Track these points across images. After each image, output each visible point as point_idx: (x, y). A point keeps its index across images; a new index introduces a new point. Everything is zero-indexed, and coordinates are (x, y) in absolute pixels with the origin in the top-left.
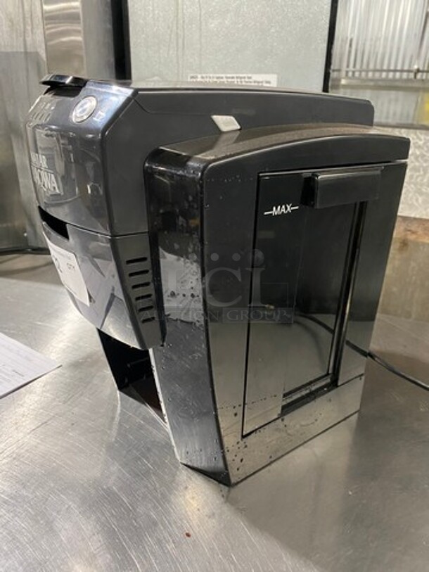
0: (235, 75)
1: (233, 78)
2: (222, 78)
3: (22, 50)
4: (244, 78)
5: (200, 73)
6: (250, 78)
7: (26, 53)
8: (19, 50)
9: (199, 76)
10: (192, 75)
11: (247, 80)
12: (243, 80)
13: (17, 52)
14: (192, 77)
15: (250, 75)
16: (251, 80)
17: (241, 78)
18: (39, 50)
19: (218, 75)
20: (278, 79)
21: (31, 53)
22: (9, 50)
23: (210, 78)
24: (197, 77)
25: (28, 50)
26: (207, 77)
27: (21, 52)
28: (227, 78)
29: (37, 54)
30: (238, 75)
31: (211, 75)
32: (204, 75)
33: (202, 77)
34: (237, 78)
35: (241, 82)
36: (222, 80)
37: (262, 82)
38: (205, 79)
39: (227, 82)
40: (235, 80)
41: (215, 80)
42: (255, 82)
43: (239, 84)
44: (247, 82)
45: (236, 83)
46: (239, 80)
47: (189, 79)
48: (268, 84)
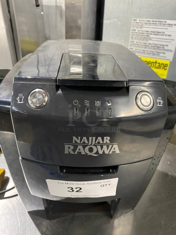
0: (157, 20)
1: (156, 21)
2: (150, 21)
4: (162, 22)
6: (165, 22)
7: (56, 6)
9: (138, 19)
11: (164, 23)
12: (161, 23)
13: (52, 6)
14: (134, 20)
15: (166, 21)
16: (165, 23)
17: (161, 22)
18: (62, 5)
19: (148, 20)
21: (58, 6)
22: (49, 4)
23: (144, 21)
24: (136, 20)
26: (142, 20)
27: (54, 6)
28: (153, 21)
29: (61, 7)
30: (159, 20)
31: (144, 20)
32: (141, 19)
34: (159, 21)
35: (160, 24)
36: (149, 22)
37: (172, 25)
38: (141, 22)
39: (153, 23)
40: (157, 23)
41: (146, 22)
42: (168, 24)
43: (159, 25)
44: (163, 24)
45: (157, 25)
46: (159, 23)
47: (132, 21)
48: (175, 26)
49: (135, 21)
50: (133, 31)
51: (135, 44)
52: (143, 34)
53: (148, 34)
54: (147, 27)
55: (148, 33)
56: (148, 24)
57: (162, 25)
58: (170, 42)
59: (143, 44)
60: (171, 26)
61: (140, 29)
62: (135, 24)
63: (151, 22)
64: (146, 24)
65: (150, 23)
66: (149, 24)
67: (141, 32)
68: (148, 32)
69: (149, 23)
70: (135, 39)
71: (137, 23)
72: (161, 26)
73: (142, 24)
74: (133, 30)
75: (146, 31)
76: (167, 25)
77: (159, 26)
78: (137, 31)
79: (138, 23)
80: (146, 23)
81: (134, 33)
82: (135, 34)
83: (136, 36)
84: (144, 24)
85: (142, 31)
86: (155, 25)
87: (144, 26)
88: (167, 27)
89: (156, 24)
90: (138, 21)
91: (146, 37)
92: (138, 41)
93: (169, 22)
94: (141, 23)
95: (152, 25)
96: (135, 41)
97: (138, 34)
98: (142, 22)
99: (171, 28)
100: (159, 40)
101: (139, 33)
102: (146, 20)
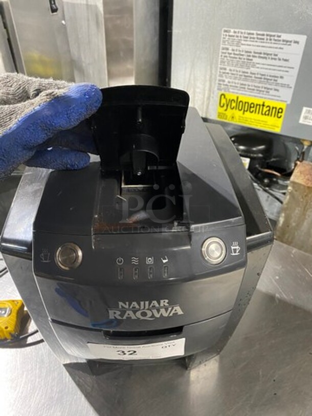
0: (265, 33)
1: (263, 35)
2: (253, 34)
3: (85, 2)
4: (274, 36)
5: (233, 28)
6: (280, 36)
7: (87, 5)
8: (82, 2)
9: (232, 30)
10: (226, 29)
11: (276, 38)
12: (272, 38)
14: (225, 31)
15: (279, 34)
16: (280, 39)
17: (271, 36)
18: (98, 4)
19: (249, 32)
20: (307, 39)
21: (91, 5)
23: (242, 33)
24: (230, 31)
25: (89, 3)
27: (84, 4)
28: (258, 34)
29: (96, 7)
30: (268, 33)
31: (243, 31)
32: (236, 30)
33: (235, 32)
34: (267, 35)
35: (270, 40)
36: (252, 36)
37: (291, 42)
38: (237, 34)
39: (258, 38)
40: (265, 37)
41: (246, 35)
42: (283, 41)
43: (268, 41)
44: (275, 40)
45: (265, 41)
46: (269, 37)
47: (223, 32)
48: (296, 44)
49: (227, 34)
50: (224, 51)
51: (228, 73)
52: (241, 57)
53: (250, 56)
54: (248, 45)
55: (249, 54)
56: (248, 39)
57: (273, 42)
58: (287, 71)
59: (241, 73)
60: (288, 43)
61: (235, 48)
62: (227, 37)
63: (255, 36)
64: (245, 39)
65: (254, 38)
66: (252, 40)
67: (238, 53)
68: (250, 52)
69: (251, 38)
70: (228, 64)
71: (229, 36)
72: (271, 43)
73: (239, 38)
74: (223, 49)
75: (247, 52)
76: (281, 42)
77: (269, 43)
78: (230, 51)
79: (234, 36)
80: (247, 38)
81: (225, 53)
82: (227, 55)
83: (229, 58)
84: (242, 39)
85: (240, 51)
86: (262, 41)
87: (243, 42)
88: (282, 46)
89: (263, 39)
90: (231, 34)
91: (246, 61)
92: (232, 68)
93: (285, 36)
94: (237, 36)
95: (256, 42)
96: (228, 68)
97: (232, 56)
98: (239, 35)
99: (289, 46)
100: (269, 67)
101: (234, 54)
102: (246, 31)
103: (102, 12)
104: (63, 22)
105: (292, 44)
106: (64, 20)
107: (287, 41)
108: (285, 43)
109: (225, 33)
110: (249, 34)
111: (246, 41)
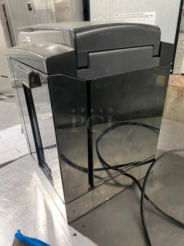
0: (136, 13)
1: (135, 14)
2: (130, 15)
3: (46, 8)
4: (140, 14)
5: (120, 13)
6: (143, 14)
7: (47, 9)
8: (44, 9)
9: (120, 15)
10: (116, 14)
11: (141, 15)
12: (139, 15)
13: (44, 10)
14: (116, 15)
15: (142, 13)
16: (143, 15)
17: (138, 14)
18: (52, 8)
19: (128, 14)
20: (156, 13)
21: (49, 9)
22: (41, 9)
23: (124, 15)
24: (118, 15)
25: (48, 9)
26: (123, 15)
27: (45, 9)
28: (132, 15)
29: (51, 10)
30: (137, 13)
31: (125, 14)
32: (122, 14)
34: (137, 14)
35: (139, 16)
36: (129, 16)
37: (149, 16)
38: (122, 16)
39: (132, 17)
40: (136, 15)
41: (126, 16)
42: (145, 16)
43: (138, 17)
45: (136, 17)
46: (138, 15)
47: (115, 16)
48: (151, 17)
49: (117, 17)
54: (128, 21)
56: (128, 18)
57: (140, 17)
60: (148, 17)
63: (131, 16)
64: (127, 18)
65: (130, 17)
66: (130, 18)
69: (129, 17)
71: (119, 18)
72: (139, 18)
73: (123, 18)
76: (144, 17)
77: (138, 18)
79: (120, 17)
80: (127, 17)
84: (125, 18)
86: (134, 17)
87: (125, 20)
88: (145, 19)
89: (135, 17)
93: (145, 14)
94: (122, 17)
95: (132, 18)
102: (126, 14)
103: (54, 12)
104: (35, 16)
105: (150, 17)
106: (35, 15)
107: (147, 16)
108: (146, 17)
109: (116, 17)
110: (128, 15)
111: (127, 19)
